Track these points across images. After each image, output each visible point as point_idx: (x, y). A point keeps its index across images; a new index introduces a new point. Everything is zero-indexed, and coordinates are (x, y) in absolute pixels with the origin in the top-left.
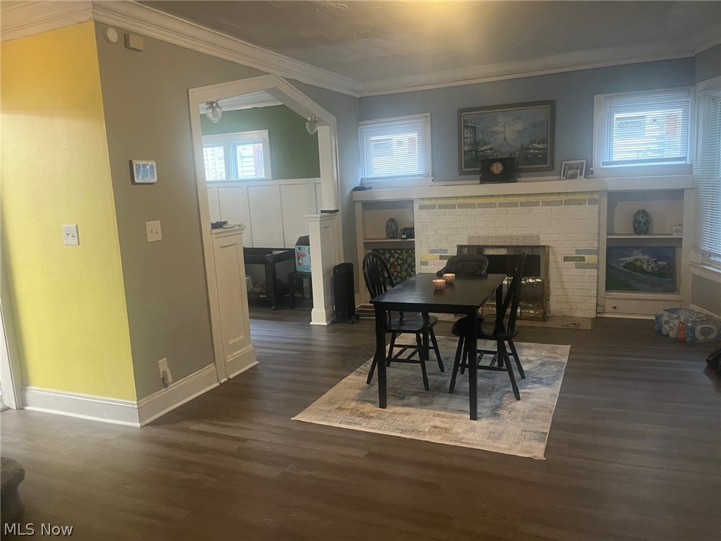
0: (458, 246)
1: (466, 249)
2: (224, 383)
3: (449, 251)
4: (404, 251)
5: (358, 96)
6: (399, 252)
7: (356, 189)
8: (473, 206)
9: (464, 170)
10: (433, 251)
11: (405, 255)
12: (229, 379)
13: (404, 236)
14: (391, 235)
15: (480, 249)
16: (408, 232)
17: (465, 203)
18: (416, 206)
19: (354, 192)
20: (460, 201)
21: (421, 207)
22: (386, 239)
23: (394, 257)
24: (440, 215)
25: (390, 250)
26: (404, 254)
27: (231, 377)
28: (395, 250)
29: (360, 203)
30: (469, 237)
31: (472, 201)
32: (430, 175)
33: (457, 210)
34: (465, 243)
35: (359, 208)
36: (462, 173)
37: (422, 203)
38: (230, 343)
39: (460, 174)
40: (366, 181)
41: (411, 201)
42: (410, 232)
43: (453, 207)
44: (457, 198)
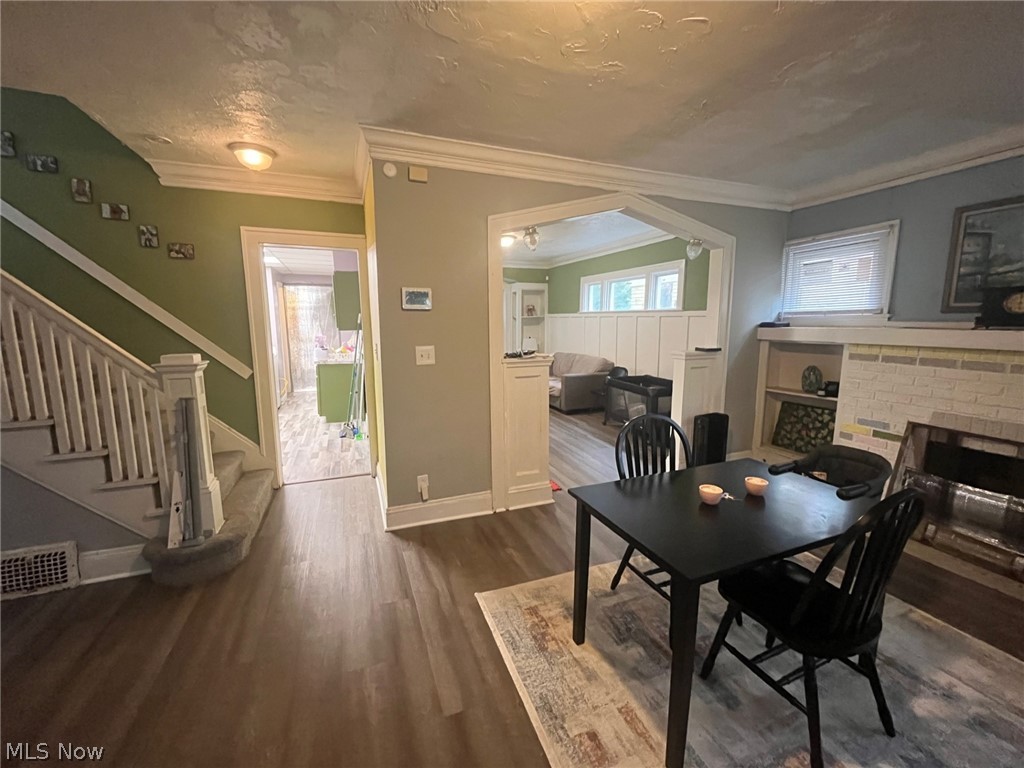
0: (909, 423)
1: (925, 432)
2: (500, 513)
3: (892, 427)
4: (827, 411)
5: (789, 209)
6: (820, 411)
7: (763, 325)
8: (951, 364)
9: (952, 304)
10: (862, 422)
11: (827, 418)
12: (508, 510)
13: (821, 393)
14: (806, 388)
15: (954, 435)
16: (831, 388)
17: (937, 358)
18: (846, 353)
19: (760, 329)
20: (923, 354)
21: (852, 357)
22: (800, 392)
23: (809, 416)
24: (884, 372)
25: (806, 407)
26: (825, 416)
27: (511, 509)
28: (813, 407)
29: (767, 344)
30: (934, 413)
31: (951, 356)
32: (886, 310)
33: (918, 367)
34: (925, 421)
35: (764, 348)
36: (947, 309)
37: (855, 350)
38: (518, 474)
39: (942, 312)
40: (783, 316)
41: (841, 346)
42: (832, 389)
43: (912, 361)
44: (919, 348)
